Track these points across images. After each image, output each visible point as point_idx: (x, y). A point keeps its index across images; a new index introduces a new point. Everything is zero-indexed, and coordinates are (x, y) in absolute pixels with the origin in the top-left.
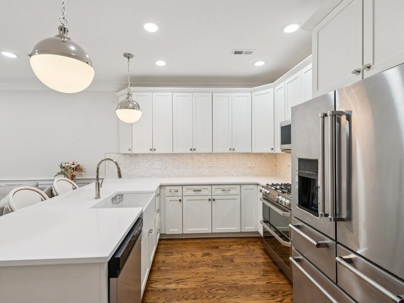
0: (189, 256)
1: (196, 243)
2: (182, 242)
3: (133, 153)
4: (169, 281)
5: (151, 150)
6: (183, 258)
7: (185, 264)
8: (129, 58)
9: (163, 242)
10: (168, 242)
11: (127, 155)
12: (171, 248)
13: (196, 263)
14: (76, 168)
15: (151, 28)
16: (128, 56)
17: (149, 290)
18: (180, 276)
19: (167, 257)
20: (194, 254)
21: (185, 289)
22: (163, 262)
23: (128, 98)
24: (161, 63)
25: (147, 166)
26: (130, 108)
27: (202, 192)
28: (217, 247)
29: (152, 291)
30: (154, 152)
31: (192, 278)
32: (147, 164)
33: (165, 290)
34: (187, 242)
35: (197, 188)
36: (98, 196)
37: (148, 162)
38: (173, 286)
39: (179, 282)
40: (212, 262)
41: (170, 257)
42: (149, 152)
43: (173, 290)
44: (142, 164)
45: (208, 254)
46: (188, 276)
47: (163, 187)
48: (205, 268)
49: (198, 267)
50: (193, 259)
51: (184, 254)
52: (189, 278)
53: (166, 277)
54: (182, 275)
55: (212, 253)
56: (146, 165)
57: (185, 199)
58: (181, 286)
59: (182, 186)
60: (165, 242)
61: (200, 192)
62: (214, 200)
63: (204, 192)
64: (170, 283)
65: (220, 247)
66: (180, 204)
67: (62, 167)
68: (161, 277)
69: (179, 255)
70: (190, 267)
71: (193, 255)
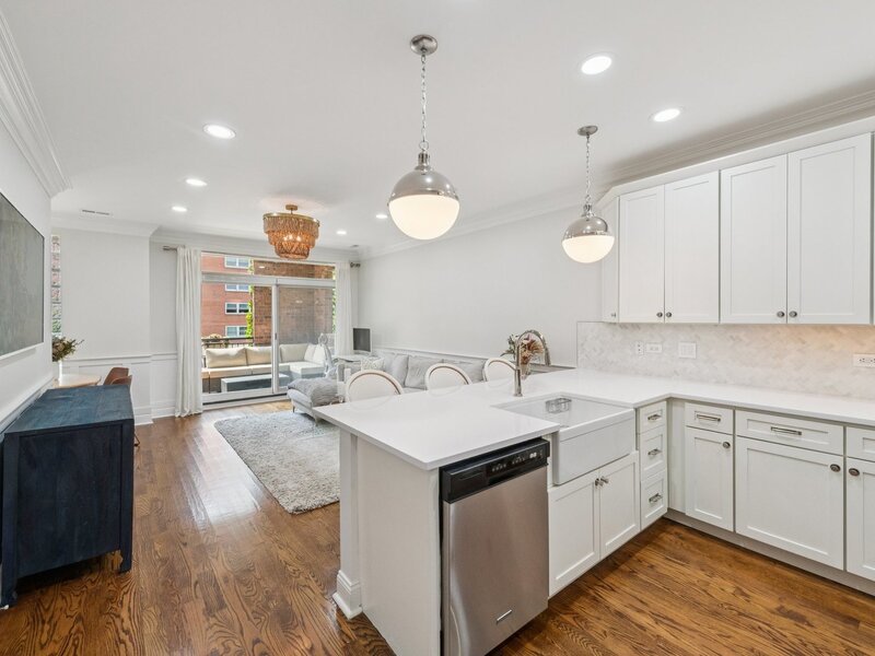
0: (730, 590)
1: (778, 575)
2: (732, 551)
3: (622, 321)
4: (639, 605)
5: (660, 315)
6: (708, 584)
7: (705, 600)
8: (588, 134)
9: (679, 531)
10: (691, 536)
11: (617, 327)
12: (688, 549)
13: (740, 614)
14: (529, 345)
15: (596, 65)
16: (586, 132)
17: (588, 594)
18: (672, 613)
19: (666, 561)
20: (748, 592)
21: (666, 642)
22: (652, 567)
23: (585, 215)
24: (667, 115)
25: (660, 351)
26: (587, 234)
27: (802, 439)
28: (855, 621)
29: (594, 599)
30: (668, 320)
31: (702, 635)
32: (660, 346)
33: (620, 614)
34: (747, 559)
35: (791, 425)
36: (519, 393)
37: (662, 343)
38: (644, 620)
39: (662, 623)
40: (797, 641)
41: (674, 565)
42: (656, 320)
43: (637, 625)
44: (648, 346)
45: (800, 619)
46: (694, 626)
47: (679, 403)
48: (761, 640)
49: (736, 625)
50: (740, 602)
51: (717, 579)
52: (695, 631)
53: (639, 596)
54: (681, 615)
55: (815, 623)
56: (657, 349)
57: (741, 444)
58: (662, 631)
59: (734, 408)
60: (683, 533)
61: (797, 437)
62: (855, 472)
63: (807, 439)
64: (639, 611)
65: (862, 625)
66: (726, 456)
67: (511, 342)
68: (627, 589)
69: (702, 573)
70: (715, 614)
71: (743, 594)
